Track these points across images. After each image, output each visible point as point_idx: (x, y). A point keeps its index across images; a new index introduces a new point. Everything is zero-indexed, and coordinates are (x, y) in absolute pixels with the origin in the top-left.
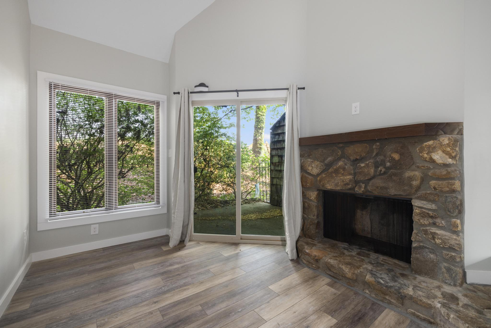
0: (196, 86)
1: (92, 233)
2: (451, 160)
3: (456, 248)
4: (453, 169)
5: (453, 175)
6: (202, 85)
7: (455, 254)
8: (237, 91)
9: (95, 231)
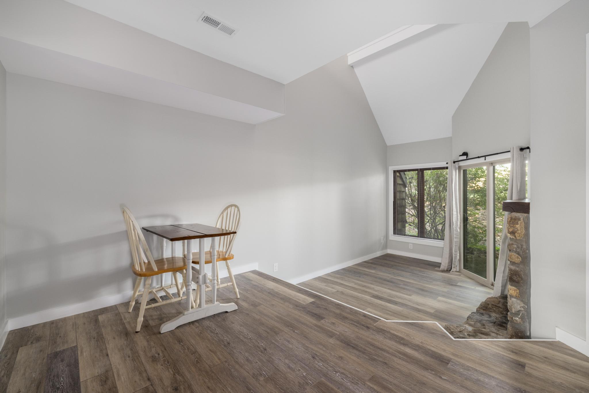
0: (460, 156)
4: (510, 242)
6: (464, 154)
7: (509, 314)
9: (411, 247)
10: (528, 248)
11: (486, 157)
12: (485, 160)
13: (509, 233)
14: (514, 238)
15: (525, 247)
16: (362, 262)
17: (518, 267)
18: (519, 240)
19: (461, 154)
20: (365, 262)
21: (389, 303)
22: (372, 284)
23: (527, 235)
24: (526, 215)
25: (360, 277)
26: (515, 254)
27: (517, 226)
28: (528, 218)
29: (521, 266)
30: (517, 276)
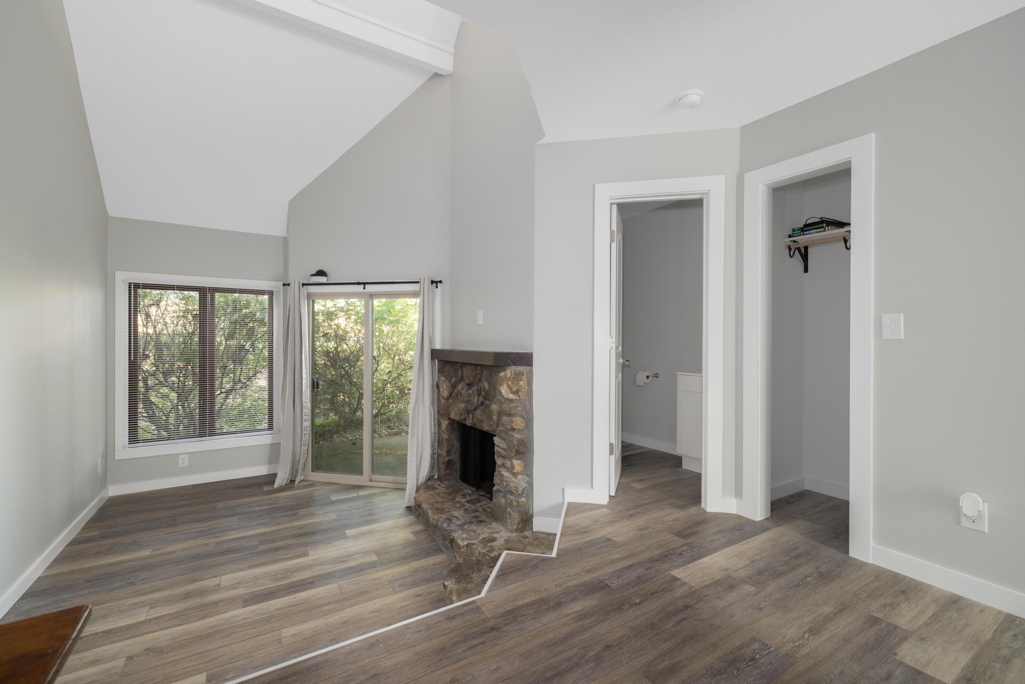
0: (313, 275)
1: (180, 465)
2: (512, 395)
3: (514, 491)
4: (513, 405)
5: (513, 412)
6: (321, 273)
7: (513, 498)
8: (364, 284)
9: (183, 462)
10: (531, 409)
11: (366, 286)
12: (364, 288)
13: (512, 393)
14: (517, 398)
15: (528, 407)
16: (68, 545)
17: (522, 434)
18: (523, 399)
19: (314, 273)
20: (74, 542)
21: (298, 591)
22: (194, 580)
23: (530, 393)
24: (528, 368)
25: (133, 584)
26: (520, 418)
27: (521, 383)
28: (531, 372)
29: (526, 432)
30: (523, 446)
